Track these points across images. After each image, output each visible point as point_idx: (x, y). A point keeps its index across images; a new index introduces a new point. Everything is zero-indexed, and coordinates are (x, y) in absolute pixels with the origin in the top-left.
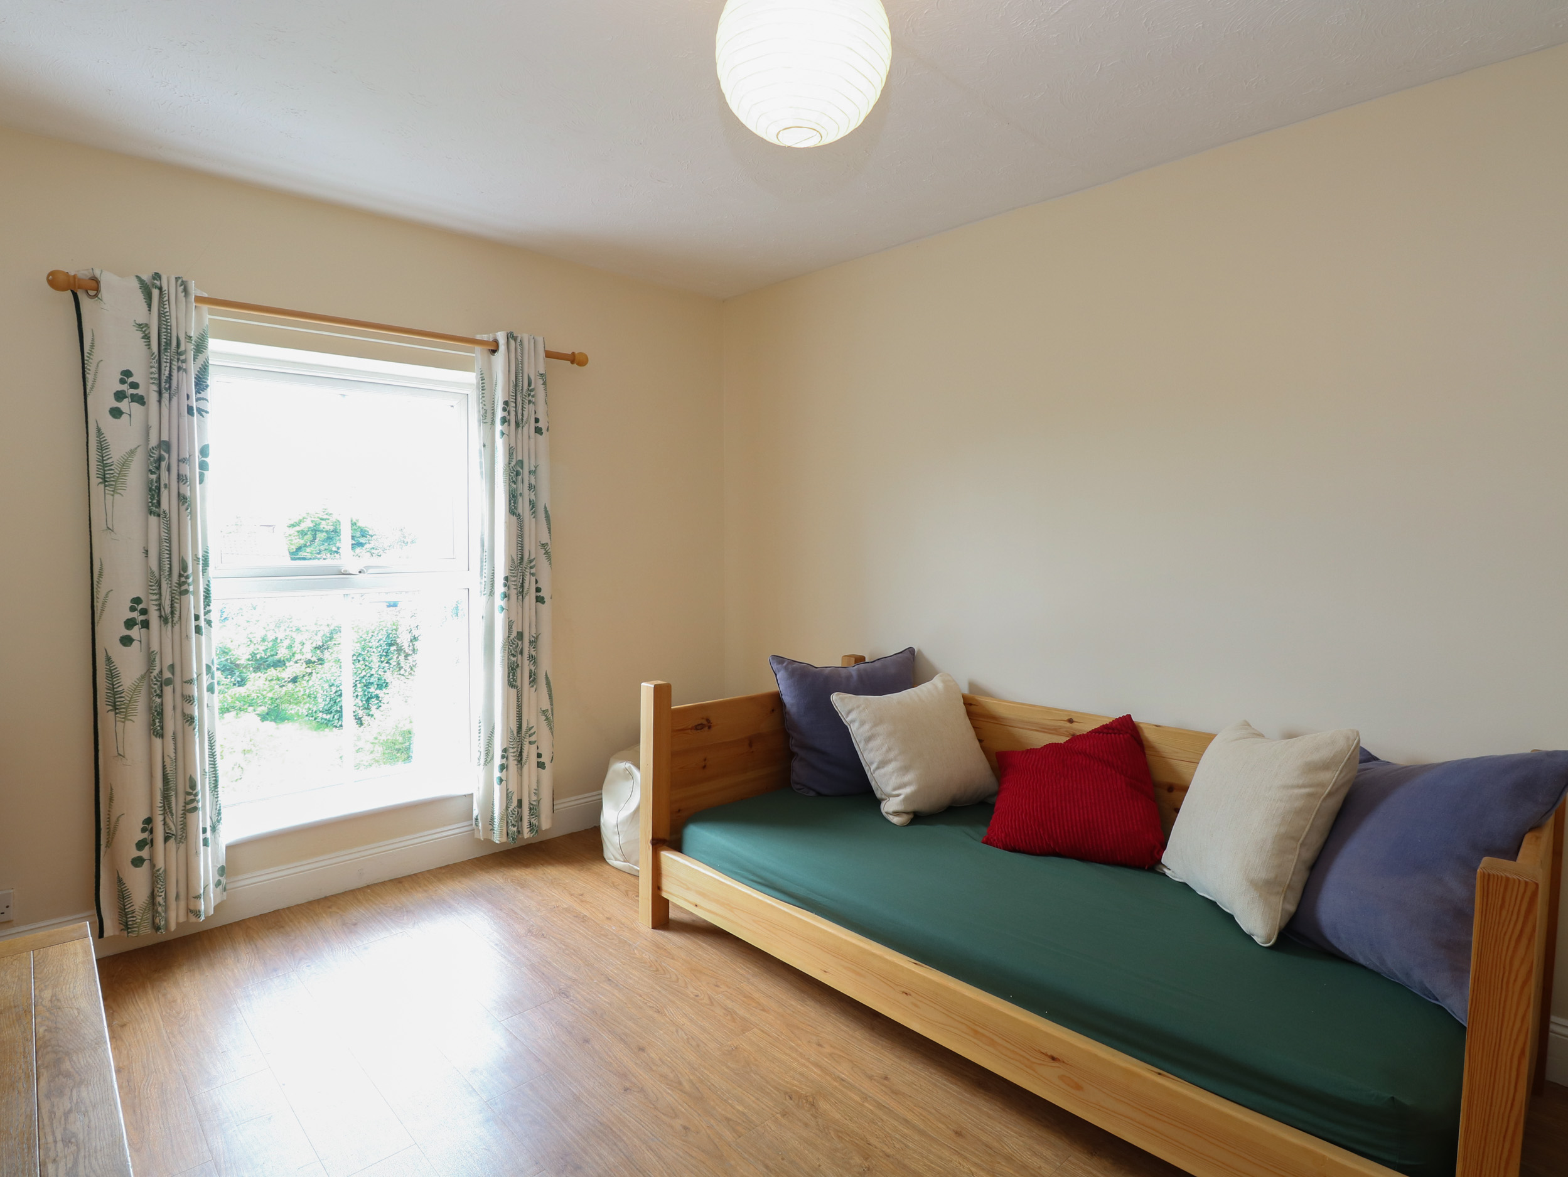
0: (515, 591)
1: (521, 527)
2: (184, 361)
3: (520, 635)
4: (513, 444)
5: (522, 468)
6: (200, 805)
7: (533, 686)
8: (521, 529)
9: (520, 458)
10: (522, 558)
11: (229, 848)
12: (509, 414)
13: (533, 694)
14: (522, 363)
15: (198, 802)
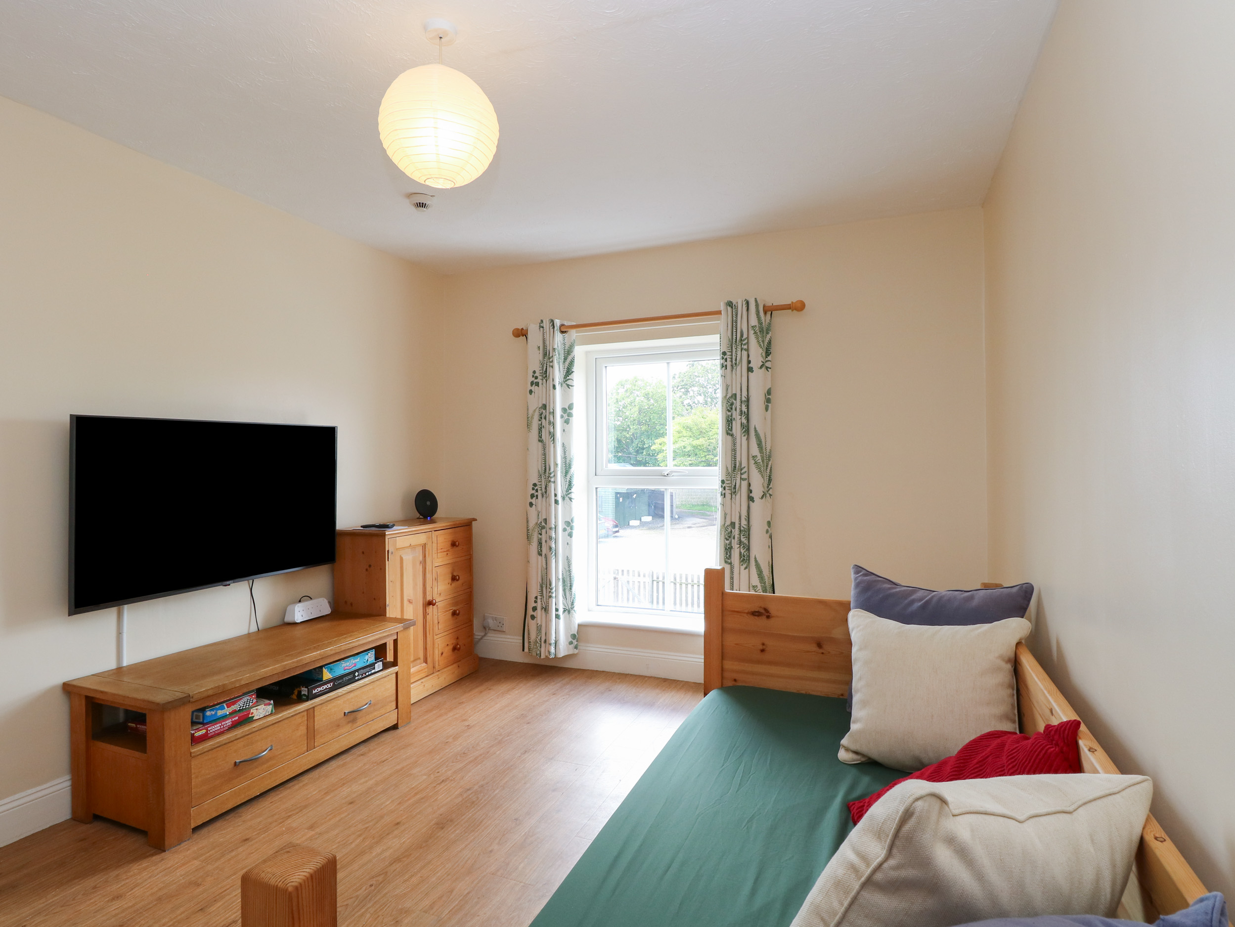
0: (730, 492)
1: (734, 444)
2: (552, 361)
3: (733, 524)
4: (729, 383)
5: (736, 400)
6: (554, 595)
7: (742, 565)
8: (734, 445)
9: (734, 392)
10: (735, 467)
11: (579, 625)
12: (726, 361)
13: (744, 573)
14: (736, 322)
15: (552, 593)
